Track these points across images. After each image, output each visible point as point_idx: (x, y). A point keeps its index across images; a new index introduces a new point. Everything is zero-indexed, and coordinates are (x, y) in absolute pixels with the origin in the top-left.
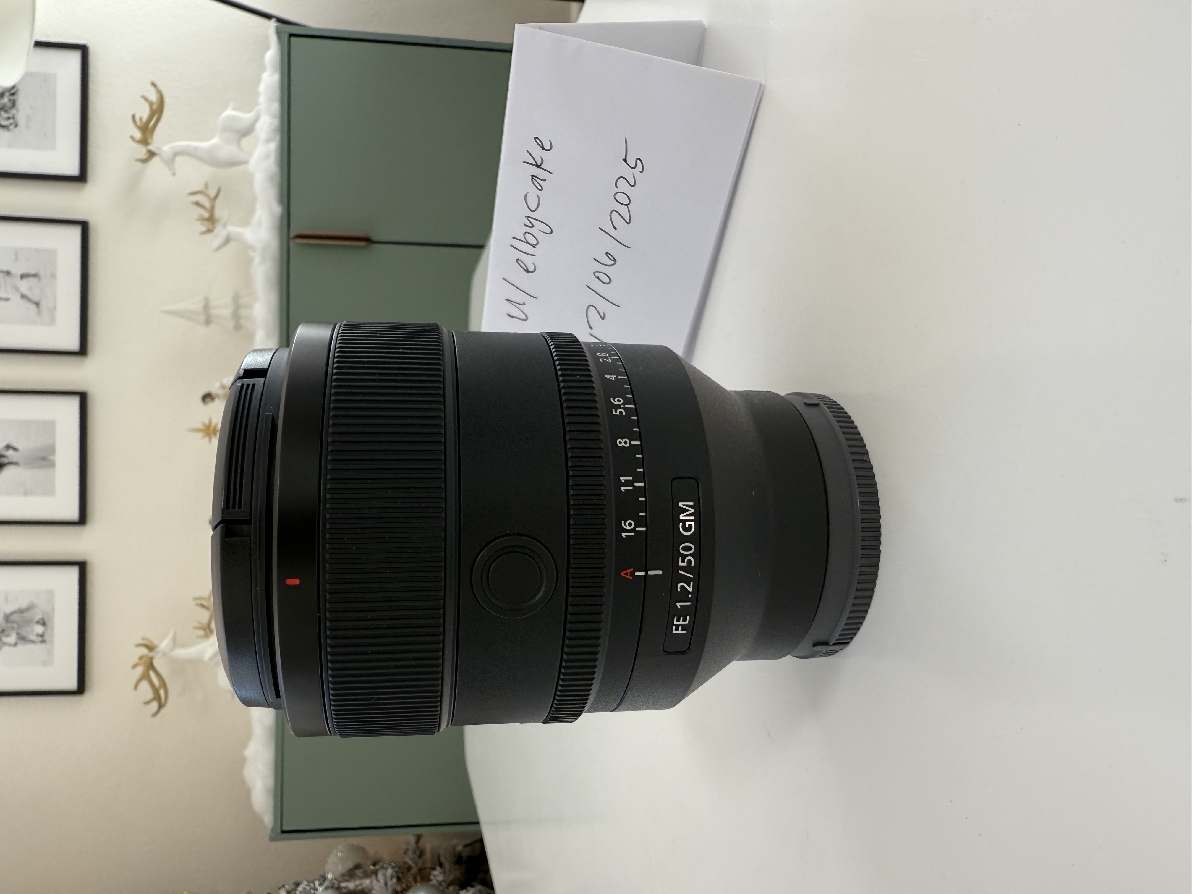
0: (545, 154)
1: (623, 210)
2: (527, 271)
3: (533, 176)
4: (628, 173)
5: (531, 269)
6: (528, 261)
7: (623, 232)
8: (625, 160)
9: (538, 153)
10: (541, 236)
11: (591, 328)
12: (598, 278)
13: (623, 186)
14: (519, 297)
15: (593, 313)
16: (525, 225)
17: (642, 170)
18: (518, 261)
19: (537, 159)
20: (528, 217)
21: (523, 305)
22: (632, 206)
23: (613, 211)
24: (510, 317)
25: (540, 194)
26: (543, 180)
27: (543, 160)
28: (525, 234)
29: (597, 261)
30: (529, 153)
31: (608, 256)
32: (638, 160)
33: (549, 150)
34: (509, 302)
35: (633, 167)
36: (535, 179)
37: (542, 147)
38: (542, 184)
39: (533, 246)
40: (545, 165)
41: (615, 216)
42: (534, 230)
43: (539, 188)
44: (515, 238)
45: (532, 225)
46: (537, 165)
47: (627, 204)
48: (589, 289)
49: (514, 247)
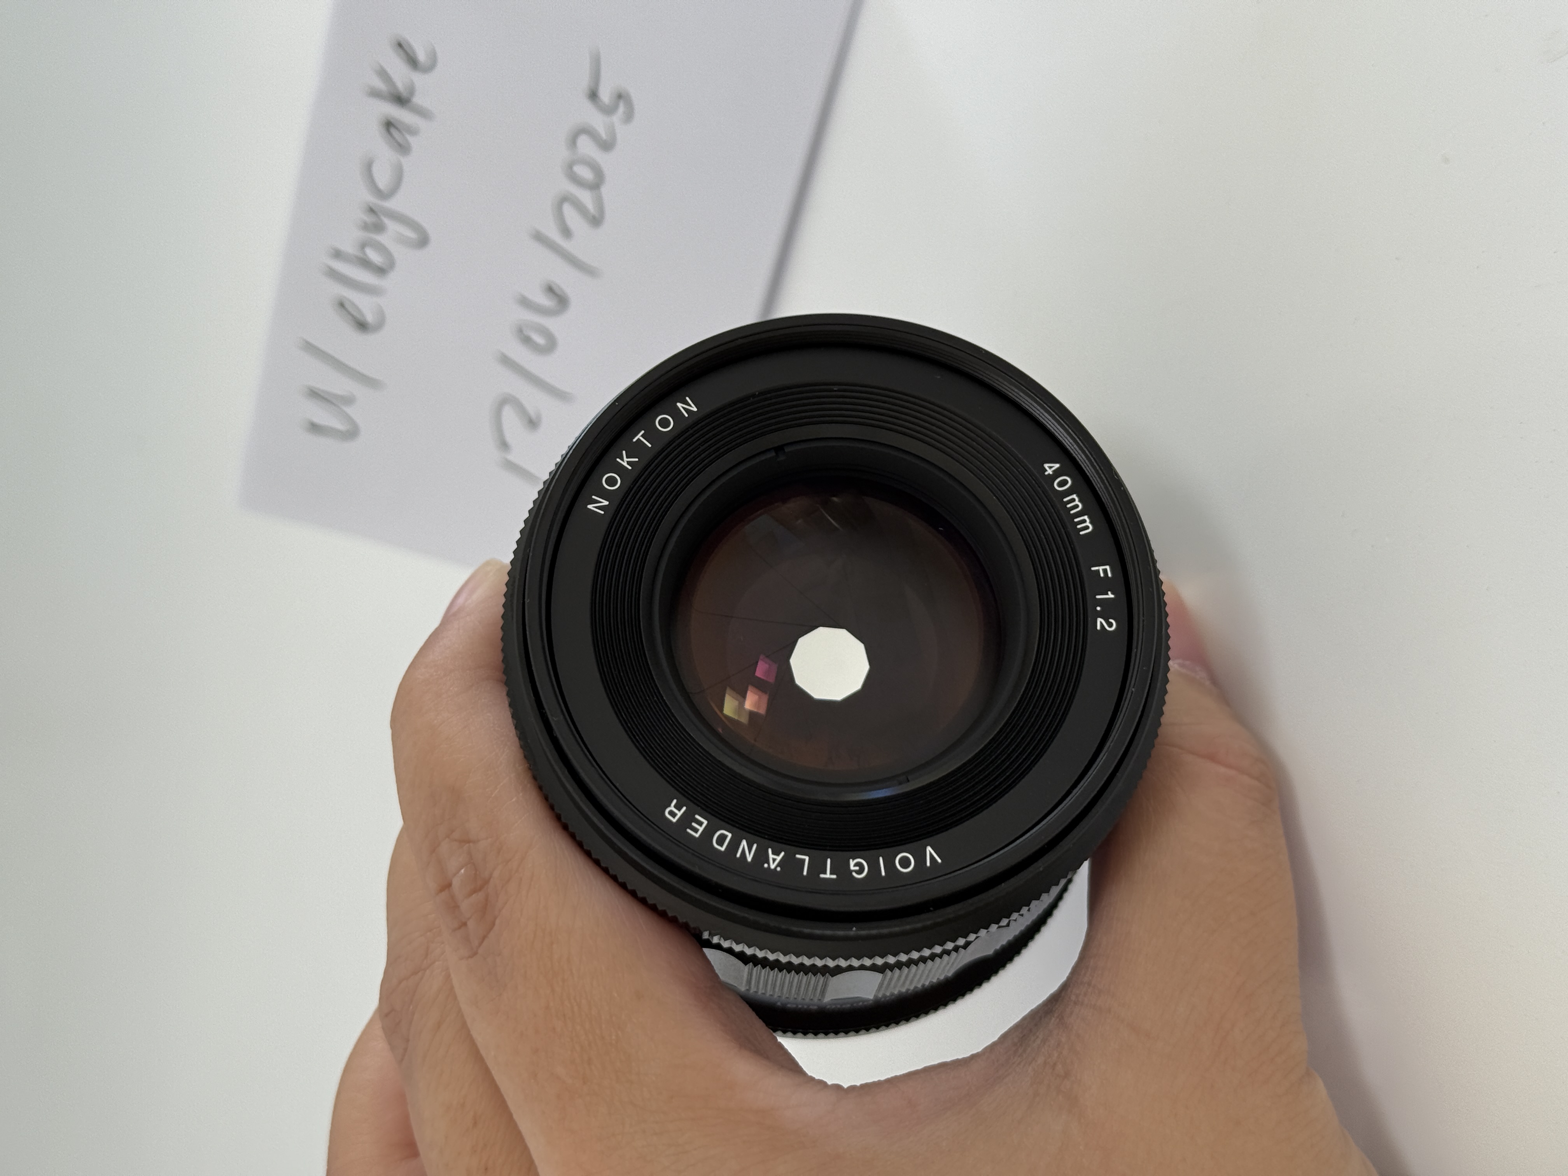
0: (418, 79)
1: (586, 197)
2: (362, 326)
3: (389, 125)
4: (598, 121)
5: (370, 318)
6: (365, 305)
7: (583, 241)
8: (593, 95)
9: (400, 72)
10: (398, 251)
11: (504, 445)
12: (527, 340)
13: (585, 146)
14: (337, 384)
15: (509, 414)
16: (366, 227)
17: (629, 117)
18: (342, 305)
19: (400, 86)
20: (371, 210)
21: (349, 400)
22: (605, 190)
23: (565, 199)
24: (315, 428)
25: (404, 161)
26: (413, 132)
27: (412, 90)
28: (363, 246)
29: (525, 303)
30: (383, 74)
31: (551, 290)
32: (621, 96)
33: (429, 68)
34: (314, 394)
35: (609, 111)
36: (393, 130)
37: (413, 62)
38: (411, 139)
39: (381, 271)
40: (418, 100)
41: (567, 209)
42: (382, 238)
43: (403, 148)
44: (338, 254)
45: (379, 228)
46: (401, 100)
47: (595, 186)
48: (506, 361)
49: (333, 274)
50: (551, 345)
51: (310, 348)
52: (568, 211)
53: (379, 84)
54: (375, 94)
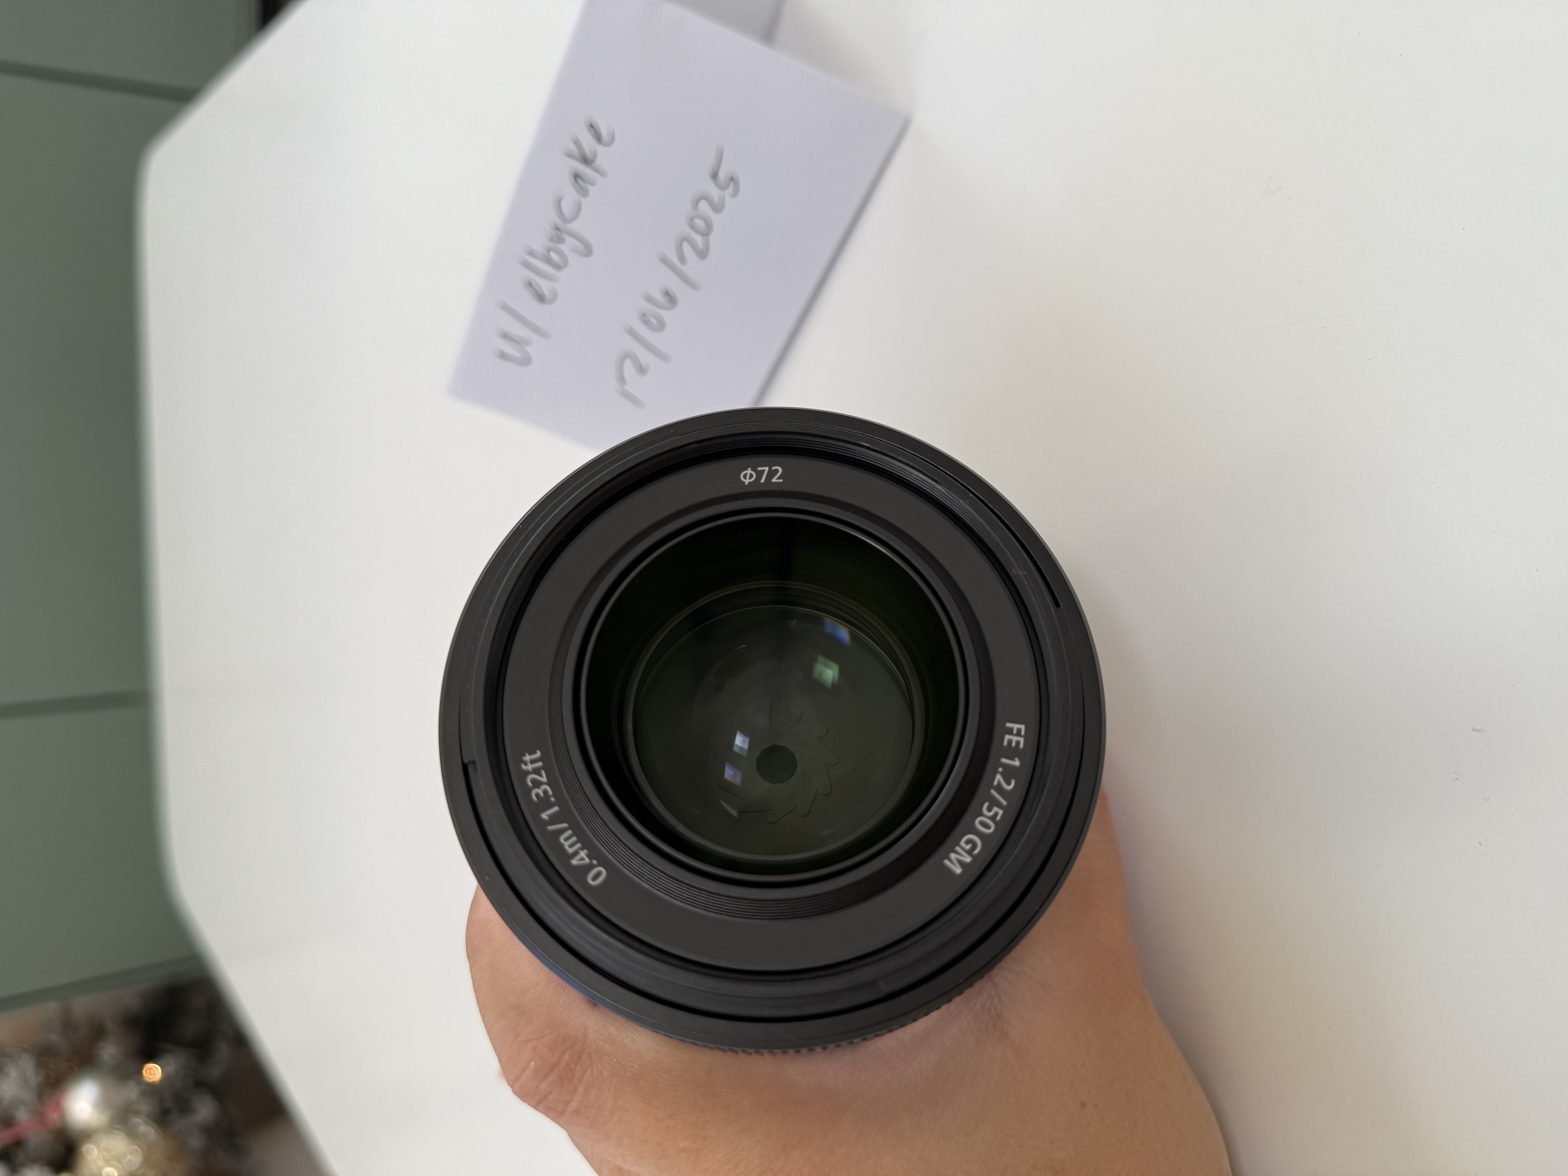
0: (600, 149)
1: (699, 239)
2: (542, 299)
3: (576, 176)
4: (714, 192)
5: (548, 296)
6: (545, 286)
7: (693, 266)
8: (714, 176)
9: (588, 143)
10: (571, 257)
11: (623, 380)
12: (646, 322)
13: (704, 206)
14: (522, 332)
15: (628, 365)
16: (551, 239)
17: (736, 193)
18: (530, 284)
19: (587, 151)
20: (557, 228)
21: (528, 343)
22: (712, 237)
23: (685, 239)
24: (503, 356)
25: (584, 201)
26: (593, 184)
27: (595, 155)
28: (549, 250)
29: (649, 299)
30: (577, 143)
31: (667, 294)
32: (732, 179)
33: (610, 143)
34: (505, 336)
35: (723, 188)
36: (578, 180)
37: (598, 137)
38: (589, 187)
39: (558, 267)
40: (599, 162)
41: (685, 245)
42: (564, 248)
43: (584, 192)
44: (531, 253)
45: (561, 240)
46: (587, 161)
47: (706, 233)
48: (632, 332)
49: (526, 265)
50: (661, 326)
51: (506, 308)
52: (686, 247)
53: (573, 148)
54: (570, 155)
